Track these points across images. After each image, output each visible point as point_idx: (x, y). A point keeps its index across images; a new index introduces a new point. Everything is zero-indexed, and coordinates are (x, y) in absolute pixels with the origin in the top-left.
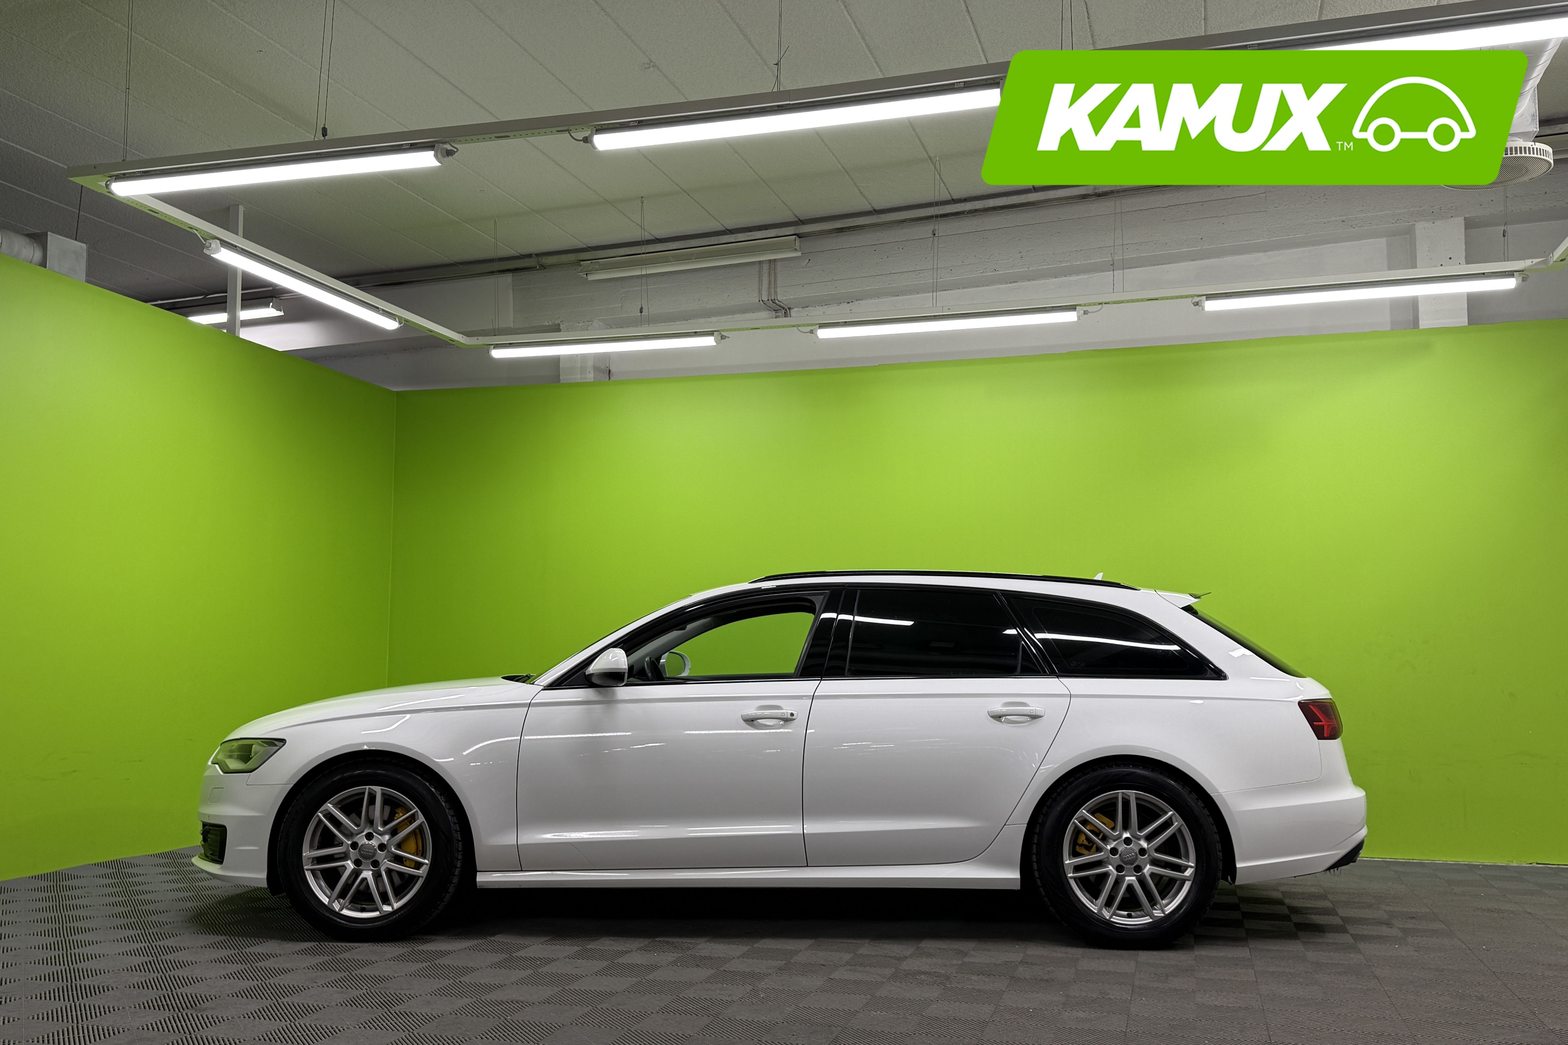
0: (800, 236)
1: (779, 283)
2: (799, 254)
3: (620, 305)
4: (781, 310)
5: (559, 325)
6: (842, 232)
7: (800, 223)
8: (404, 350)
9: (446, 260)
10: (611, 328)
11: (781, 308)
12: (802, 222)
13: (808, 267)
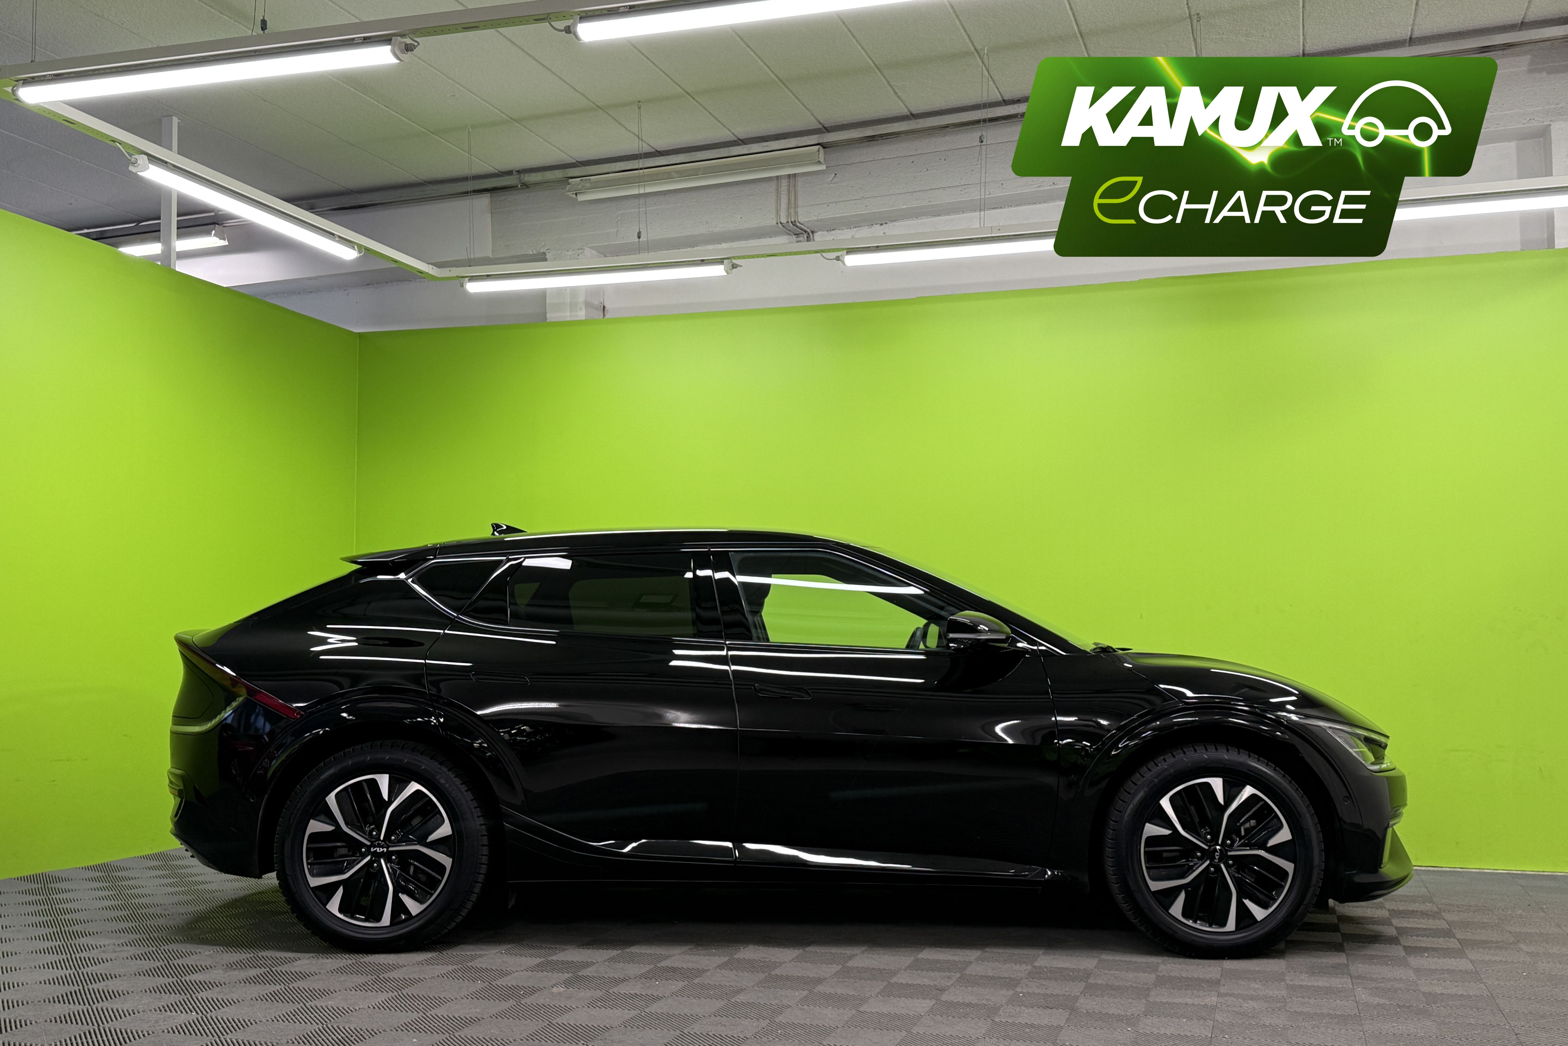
0: (824, 146)
1: (800, 203)
2: (823, 167)
3: (615, 230)
4: (802, 233)
5: (544, 254)
6: (874, 140)
7: (824, 130)
8: (367, 285)
9: (413, 179)
10: (605, 256)
11: (802, 232)
12: (827, 130)
13: (834, 183)
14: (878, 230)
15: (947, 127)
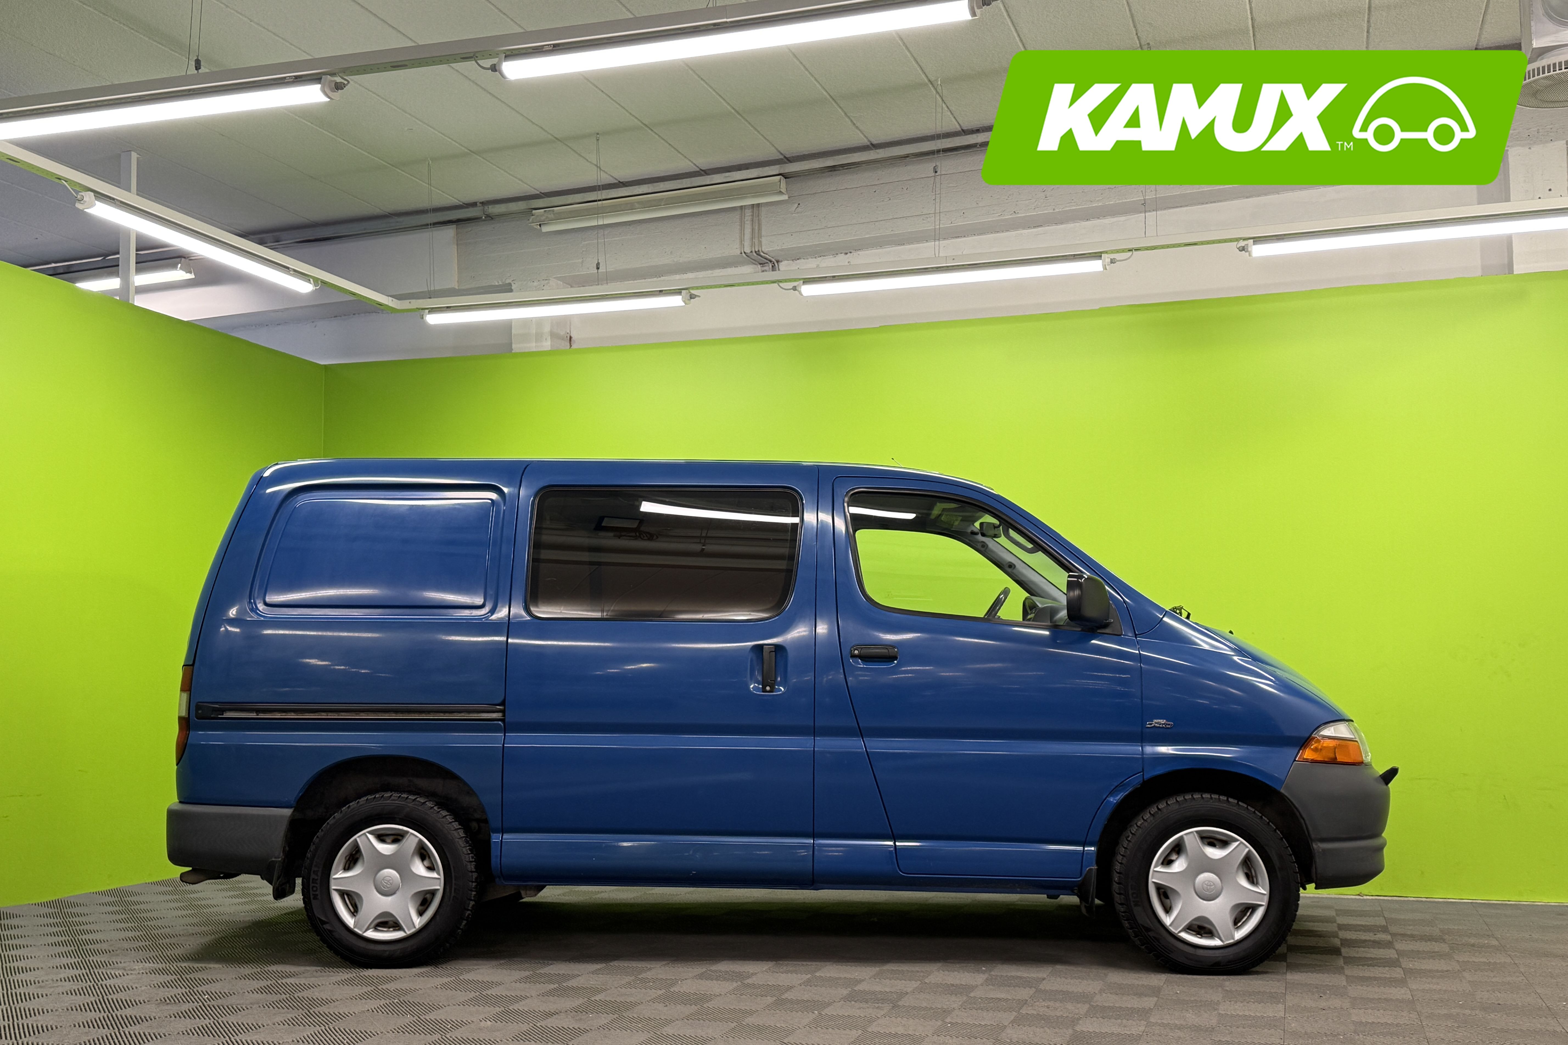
0: (785, 176)
1: (763, 233)
2: (785, 197)
3: (580, 261)
4: (767, 263)
5: (510, 284)
6: (835, 170)
7: (786, 160)
9: (377, 211)
10: (571, 287)
11: (767, 261)
12: (789, 160)
13: (798, 213)
14: (842, 259)
15: (907, 157)
